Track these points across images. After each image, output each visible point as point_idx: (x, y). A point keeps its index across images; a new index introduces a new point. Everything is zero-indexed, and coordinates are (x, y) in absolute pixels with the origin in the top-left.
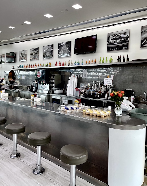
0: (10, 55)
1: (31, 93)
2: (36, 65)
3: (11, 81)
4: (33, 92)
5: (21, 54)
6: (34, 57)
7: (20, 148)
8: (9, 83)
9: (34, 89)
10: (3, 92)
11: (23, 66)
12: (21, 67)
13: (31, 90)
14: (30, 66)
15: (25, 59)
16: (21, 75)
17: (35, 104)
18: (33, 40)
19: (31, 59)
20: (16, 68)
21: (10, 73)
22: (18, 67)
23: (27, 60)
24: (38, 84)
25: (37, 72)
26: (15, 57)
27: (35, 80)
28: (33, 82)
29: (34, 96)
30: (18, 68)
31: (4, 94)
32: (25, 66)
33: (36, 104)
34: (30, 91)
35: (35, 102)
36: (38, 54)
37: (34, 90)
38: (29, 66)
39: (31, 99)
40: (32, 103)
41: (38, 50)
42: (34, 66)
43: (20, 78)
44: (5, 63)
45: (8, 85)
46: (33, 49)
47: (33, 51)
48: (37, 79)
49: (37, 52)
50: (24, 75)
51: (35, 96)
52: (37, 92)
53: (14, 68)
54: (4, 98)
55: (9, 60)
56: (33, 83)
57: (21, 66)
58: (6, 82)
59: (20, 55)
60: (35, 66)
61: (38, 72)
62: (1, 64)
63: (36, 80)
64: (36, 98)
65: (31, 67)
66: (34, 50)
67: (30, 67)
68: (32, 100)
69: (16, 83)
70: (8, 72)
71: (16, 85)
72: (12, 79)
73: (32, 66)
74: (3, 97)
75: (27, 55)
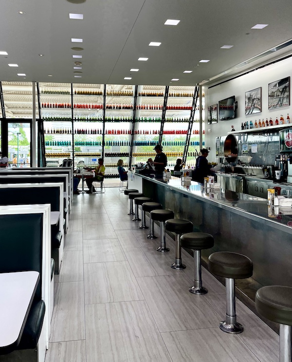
0: (228, 103)
1: (271, 183)
2: (282, 119)
3: (230, 156)
4: (275, 181)
5: (249, 99)
6: (280, 100)
7: (244, 311)
8: (226, 161)
9: (278, 174)
10: (211, 179)
11: (254, 123)
12: (249, 126)
13: (272, 177)
14: (269, 121)
15: (257, 108)
16: (250, 144)
17: (277, 212)
18: (274, 62)
19: (271, 107)
20: (239, 130)
21: (227, 141)
22: (242, 126)
23: (261, 110)
24: (289, 162)
25: (285, 134)
26: (236, 107)
27: (281, 153)
28: (277, 158)
29: (276, 191)
30: (243, 128)
31: (213, 184)
32: (258, 124)
33: (280, 213)
34: (270, 178)
35: (277, 208)
36: (286, 94)
37: (278, 177)
38: (267, 122)
39: (268, 198)
40: (269, 209)
41: (288, 83)
42: (277, 121)
43: (247, 149)
44: (217, 121)
45: (223, 165)
46: (275, 84)
47: (274, 86)
48: (285, 150)
49: (286, 87)
50: (254, 143)
51: (278, 192)
52: (286, 181)
53: (233, 130)
54: (213, 193)
55: (226, 113)
56: (277, 160)
57: (249, 124)
58: (220, 158)
59: (247, 101)
60: (280, 121)
61: (287, 134)
62: (211, 123)
63: (283, 153)
64: (279, 197)
65: (272, 125)
66: (277, 85)
67: (268, 125)
68: (270, 202)
69: (239, 160)
70: (223, 139)
71: (239, 166)
72: (231, 153)
73: (274, 122)
74: (210, 190)
75: (260, 99)
